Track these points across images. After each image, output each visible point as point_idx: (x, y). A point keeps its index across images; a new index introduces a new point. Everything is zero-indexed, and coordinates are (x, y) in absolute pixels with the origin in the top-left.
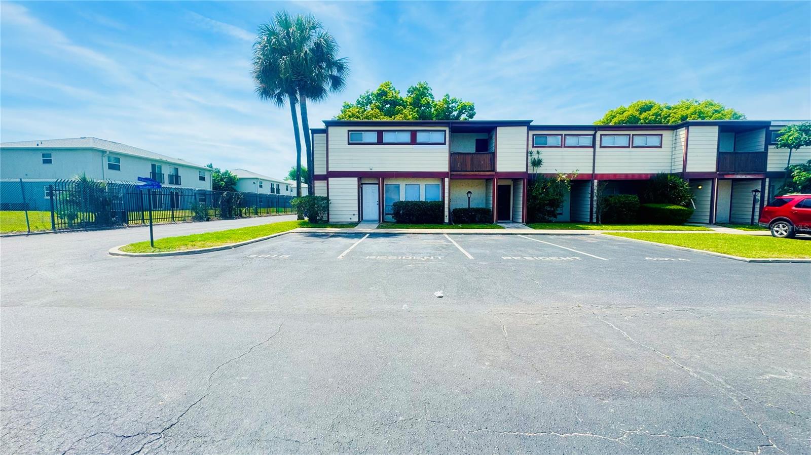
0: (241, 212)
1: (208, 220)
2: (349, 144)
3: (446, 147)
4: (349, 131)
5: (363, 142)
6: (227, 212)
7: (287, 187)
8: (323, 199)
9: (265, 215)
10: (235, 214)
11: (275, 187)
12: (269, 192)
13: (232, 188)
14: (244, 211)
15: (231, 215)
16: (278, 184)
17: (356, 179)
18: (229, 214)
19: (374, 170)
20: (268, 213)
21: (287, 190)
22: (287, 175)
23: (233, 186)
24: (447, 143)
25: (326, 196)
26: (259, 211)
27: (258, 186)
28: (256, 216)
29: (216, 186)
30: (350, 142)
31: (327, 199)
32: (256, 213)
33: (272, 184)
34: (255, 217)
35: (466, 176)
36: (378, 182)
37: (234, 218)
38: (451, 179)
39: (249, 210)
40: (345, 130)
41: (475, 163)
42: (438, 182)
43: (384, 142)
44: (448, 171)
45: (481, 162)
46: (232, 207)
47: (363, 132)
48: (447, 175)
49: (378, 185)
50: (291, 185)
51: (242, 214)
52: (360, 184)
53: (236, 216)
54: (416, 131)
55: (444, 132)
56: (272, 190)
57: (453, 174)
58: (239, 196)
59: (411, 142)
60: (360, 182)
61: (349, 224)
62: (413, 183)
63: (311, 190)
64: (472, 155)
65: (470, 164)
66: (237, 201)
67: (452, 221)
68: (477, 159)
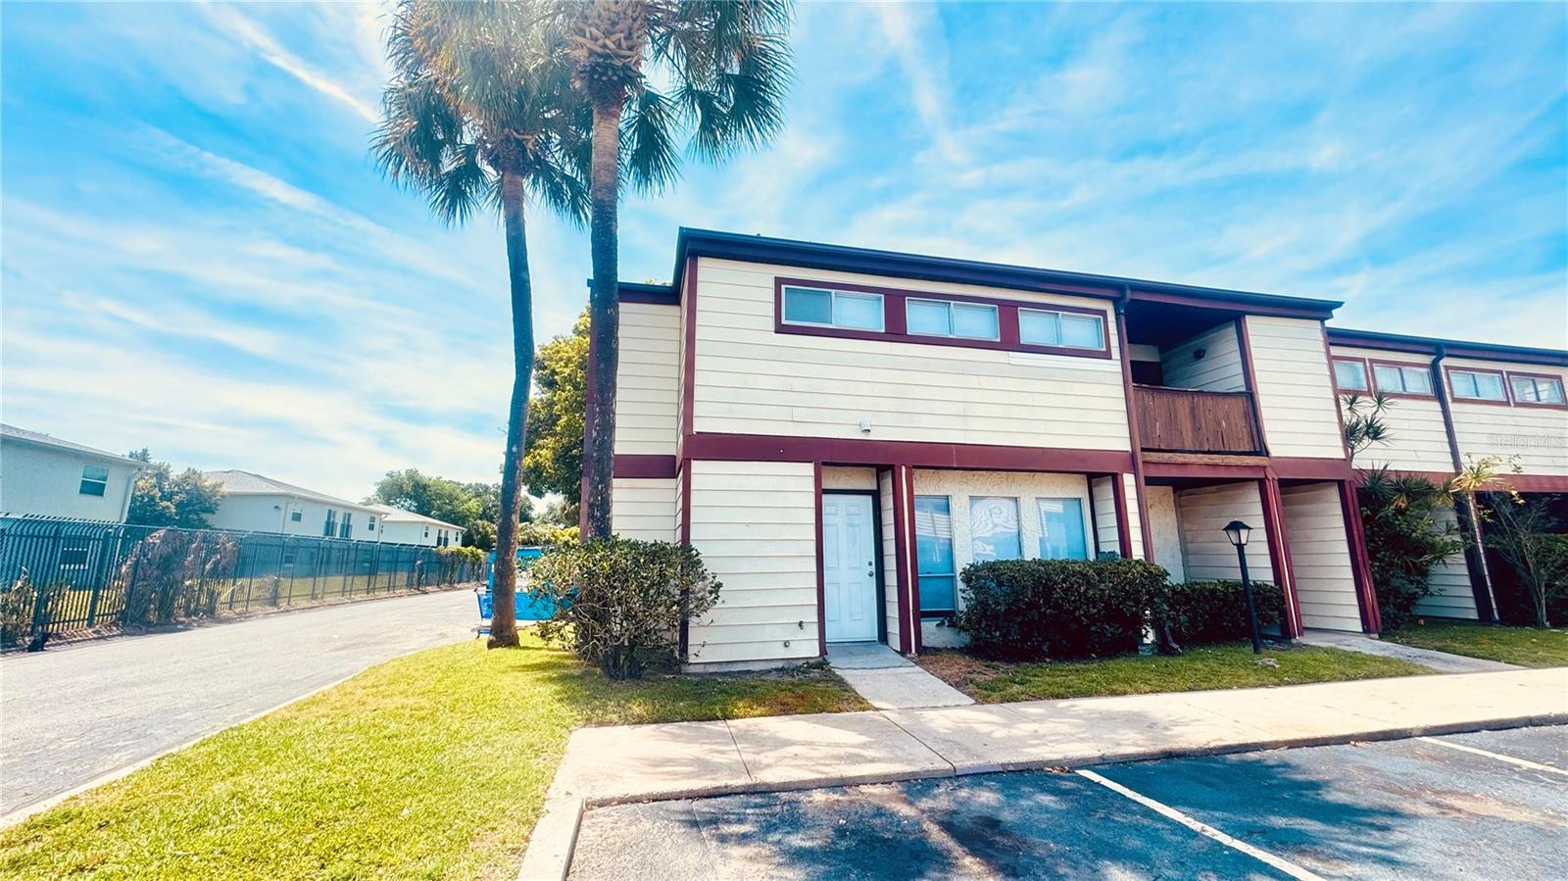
0: (213, 596)
1: (37, 647)
2: (781, 329)
3: (1114, 364)
4: (778, 281)
5: (831, 326)
6: (150, 601)
7: (373, 519)
8: (657, 553)
9: (304, 604)
10: (187, 608)
11: (339, 520)
12: (319, 532)
14: (225, 596)
15: (169, 615)
16: (348, 511)
17: (808, 469)
18: (159, 609)
19: (875, 435)
20: (314, 597)
21: (371, 527)
22: (372, 491)
23: (204, 516)
24: (1115, 352)
25: (675, 539)
26: (284, 592)
27: (290, 516)
28: (269, 609)
29: (144, 514)
30: (784, 322)
31: (686, 556)
32: (274, 601)
33: (330, 511)
34: (267, 615)
35: (1189, 466)
36: (875, 487)
37: (179, 627)
38: (1146, 478)
39: (246, 589)
40: (763, 276)
41: (1204, 425)
42: (1077, 489)
43: (908, 333)
44: (1129, 449)
45: (1219, 424)
46: (179, 585)
47: (833, 291)
48: (1131, 462)
49: (869, 498)
50: (383, 516)
51: (215, 608)
52: (821, 492)
53: (190, 616)
54: (1016, 304)
55: (1101, 317)
56: (329, 528)
57: (1148, 459)
58: (217, 544)
59: (999, 340)
60: (826, 485)
61: (781, 670)
62: (995, 492)
63: (602, 516)
64: (1190, 398)
65: (1189, 426)
66: (204, 563)
67: (1170, 638)
68: (1207, 412)
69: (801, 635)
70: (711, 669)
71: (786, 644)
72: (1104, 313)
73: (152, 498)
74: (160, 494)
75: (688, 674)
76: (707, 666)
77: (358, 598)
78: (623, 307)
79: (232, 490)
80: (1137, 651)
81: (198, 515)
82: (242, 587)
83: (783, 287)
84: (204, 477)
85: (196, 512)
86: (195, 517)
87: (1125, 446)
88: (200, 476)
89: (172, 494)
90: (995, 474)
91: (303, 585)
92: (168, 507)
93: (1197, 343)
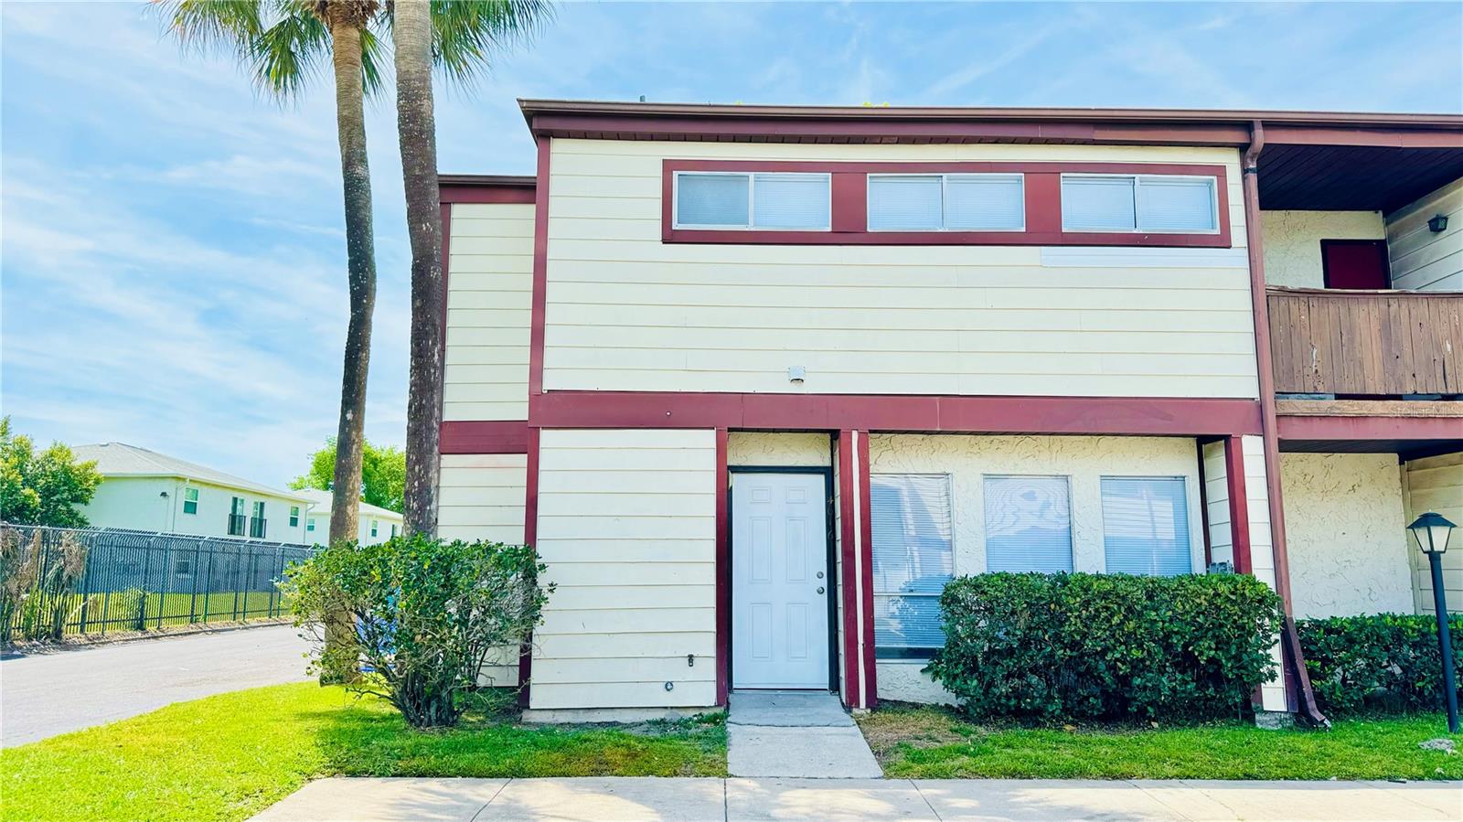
2: (670, 237)
3: (1236, 256)
4: (669, 166)
5: (750, 228)
7: (298, 511)
9: (179, 628)
10: (26, 629)
11: (248, 511)
12: (222, 532)
13: (70, 512)
17: (709, 436)
19: (814, 385)
20: (192, 619)
21: (294, 522)
23: (75, 507)
24: (1238, 235)
25: (517, 539)
26: (152, 611)
27: (181, 508)
28: (133, 634)
30: (676, 226)
31: (525, 557)
32: (139, 624)
33: (235, 500)
34: (129, 641)
35: (1370, 420)
36: (827, 463)
37: (16, 653)
38: (1281, 442)
39: (101, 607)
40: (646, 158)
41: (1407, 350)
42: (1180, 461)
43: (869, 230)
44: (1256, 395)
45: (1439, 347)
46: (14, 599)
47: (752, 175)
48: (1257, 416)
49: (820, 480)
50: (310, 506)
51: (61, 631)
52: (726, 471)
53: (30, 639)
54: (1056, 169)
55: (1215, 178)
56: (235, 522)
57: (1289, 411)
58: (60, 545)
59: (1023, 230)
60: (732, 461)
61: (661, 723)
62: (1029, 466)
63: (420, 508)
64: (1383, 306)
65: (1378, 353)
66: (45, 571)
67: (1312, 705)
68: (1416, 328)
69: (691, 673)
70: (563, 718)
71: (669, 686)
72: (1220, 171)
73: (12, 485)
74: (21, 479)
75: (529, 724)
76: (557, 713)
77: (253, 622)
78: (458, 211)
79: (108, 471)
80: (1252, 721)
81: (67, 505)
82: (96, 602)
83: (676, 174)
84: (74, 453)
85: (64, 502)
86: (64, 508)
87: (1246, 388)
88: (69, 454)
89: (36, 477)
90: (1028, 439)
91: (179, 602)
92: (29, 497)
93: (1434, 205)
